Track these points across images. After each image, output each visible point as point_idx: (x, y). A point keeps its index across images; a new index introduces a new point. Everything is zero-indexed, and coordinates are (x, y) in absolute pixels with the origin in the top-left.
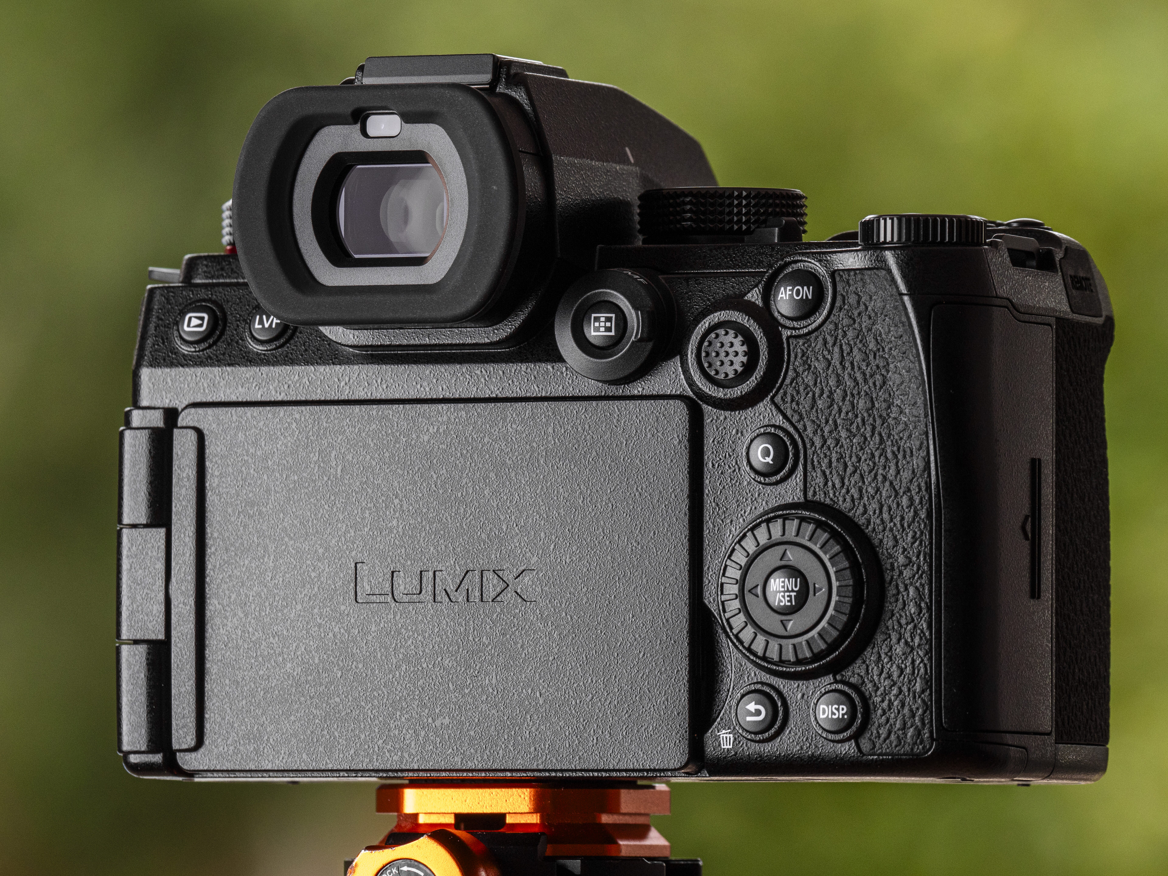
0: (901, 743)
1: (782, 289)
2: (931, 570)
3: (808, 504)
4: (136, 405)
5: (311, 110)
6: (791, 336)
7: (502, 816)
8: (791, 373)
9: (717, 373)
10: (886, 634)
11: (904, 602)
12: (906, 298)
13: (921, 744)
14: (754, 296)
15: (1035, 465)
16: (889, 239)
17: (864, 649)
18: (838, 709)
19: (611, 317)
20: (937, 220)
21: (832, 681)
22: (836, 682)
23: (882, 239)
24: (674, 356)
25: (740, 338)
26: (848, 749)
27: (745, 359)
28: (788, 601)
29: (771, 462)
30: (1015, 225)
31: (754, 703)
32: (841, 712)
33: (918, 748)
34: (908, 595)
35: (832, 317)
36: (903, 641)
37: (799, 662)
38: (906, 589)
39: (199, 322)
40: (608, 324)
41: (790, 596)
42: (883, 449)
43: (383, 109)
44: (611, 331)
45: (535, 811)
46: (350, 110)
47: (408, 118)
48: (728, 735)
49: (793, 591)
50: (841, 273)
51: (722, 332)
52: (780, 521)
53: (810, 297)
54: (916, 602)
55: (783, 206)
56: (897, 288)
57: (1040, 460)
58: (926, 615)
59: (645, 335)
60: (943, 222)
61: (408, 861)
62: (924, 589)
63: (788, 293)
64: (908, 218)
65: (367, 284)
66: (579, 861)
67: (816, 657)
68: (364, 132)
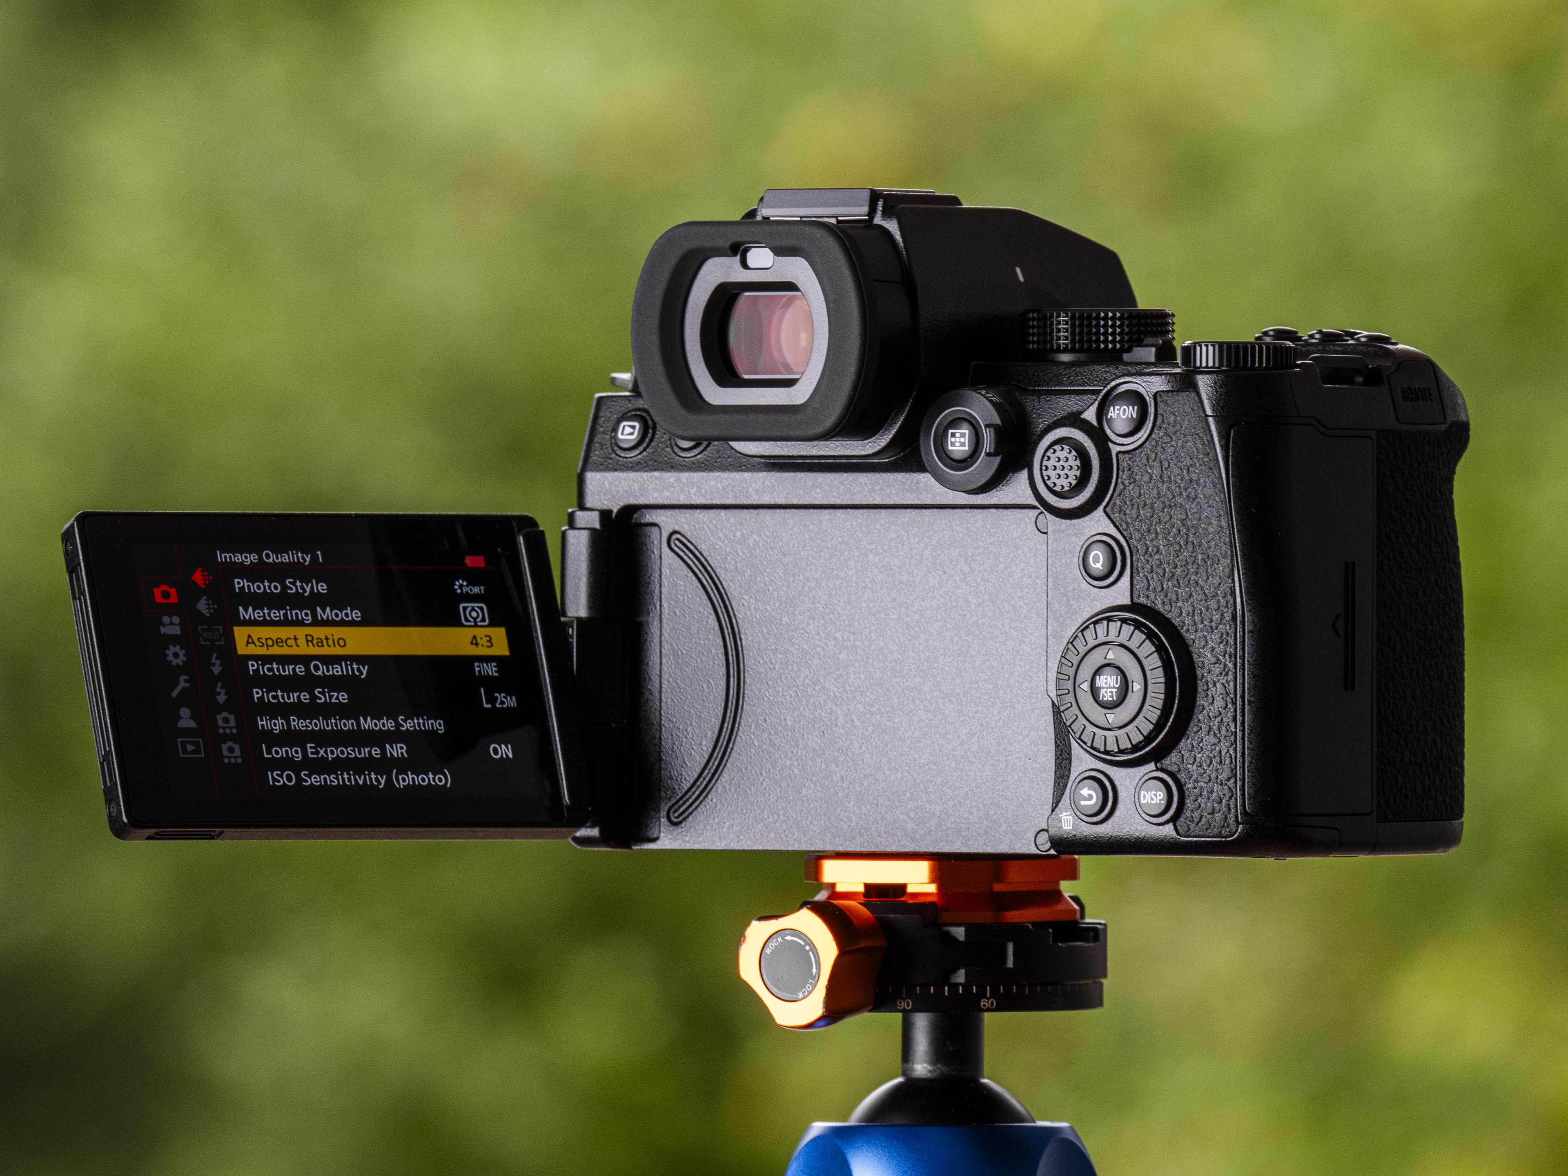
0: (1210, 826)
1: (1112, 408)
2: (1236, 668)
3: (1134, 607)
4: (582, 507)
5: (697, 243)
6: (1120, 452)
7: (903, 887)
8: (1120, 486)
9: (1055, 485)
10: (1198, 726)
11: (1213, 697)
12: (1211, 419)
13: (1228, 827)
14: (1090, 415)
15: (1349, 569)
16: (1204, 364)
17: (1180, 740)
18: (1155, 795)
19: (965, 433)
20: (1247, 347)
21: (1155, 769)
22: (1157, 770)
23: (1198, 364)
24: (1021, 469)
25: (1074, 453)
26: (1168, 831)
27: (1078, 473)
28: (1110, 697)
29: (1101, 568)
30: (1363, 340)
31: (1086, 788)
32: (1159, 798)
33: (1226, 831)
34: (1216, 691)
35: (1154, 436)
36: (1212, 732)
37: (1122, 752)
38: (1215, 685)
39: (631, 430)
40: (962, 440)
41: (1111, 692)
42: (1196, 556)
43: (758, 242)
44: (965, 446)
45: (932, 882)
46: (727, 244)
47: (779, 251)
48: (1068, 817)
49: (1114, 687)
50: (1162, 394)
51: (1056, 447)
52: (1105, 622)
53: (1134, 416)
54: (1223, 698)
55: (1154, 325)
56: (1204, 411)
57: (1353, 564)
58: (1232, 710)
59: (992, 451)
60: (1253, 348)
61: (792, 932)
62: (1229, 685)
63: (1117, 412)
64: (1229, 345)
65: (746, 403)
66: (963, 928)
67: (1135, 748)
68: (744, 265)
